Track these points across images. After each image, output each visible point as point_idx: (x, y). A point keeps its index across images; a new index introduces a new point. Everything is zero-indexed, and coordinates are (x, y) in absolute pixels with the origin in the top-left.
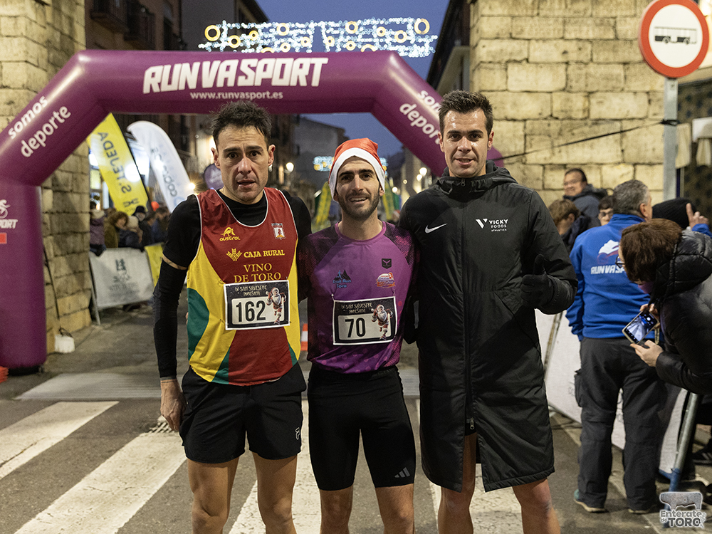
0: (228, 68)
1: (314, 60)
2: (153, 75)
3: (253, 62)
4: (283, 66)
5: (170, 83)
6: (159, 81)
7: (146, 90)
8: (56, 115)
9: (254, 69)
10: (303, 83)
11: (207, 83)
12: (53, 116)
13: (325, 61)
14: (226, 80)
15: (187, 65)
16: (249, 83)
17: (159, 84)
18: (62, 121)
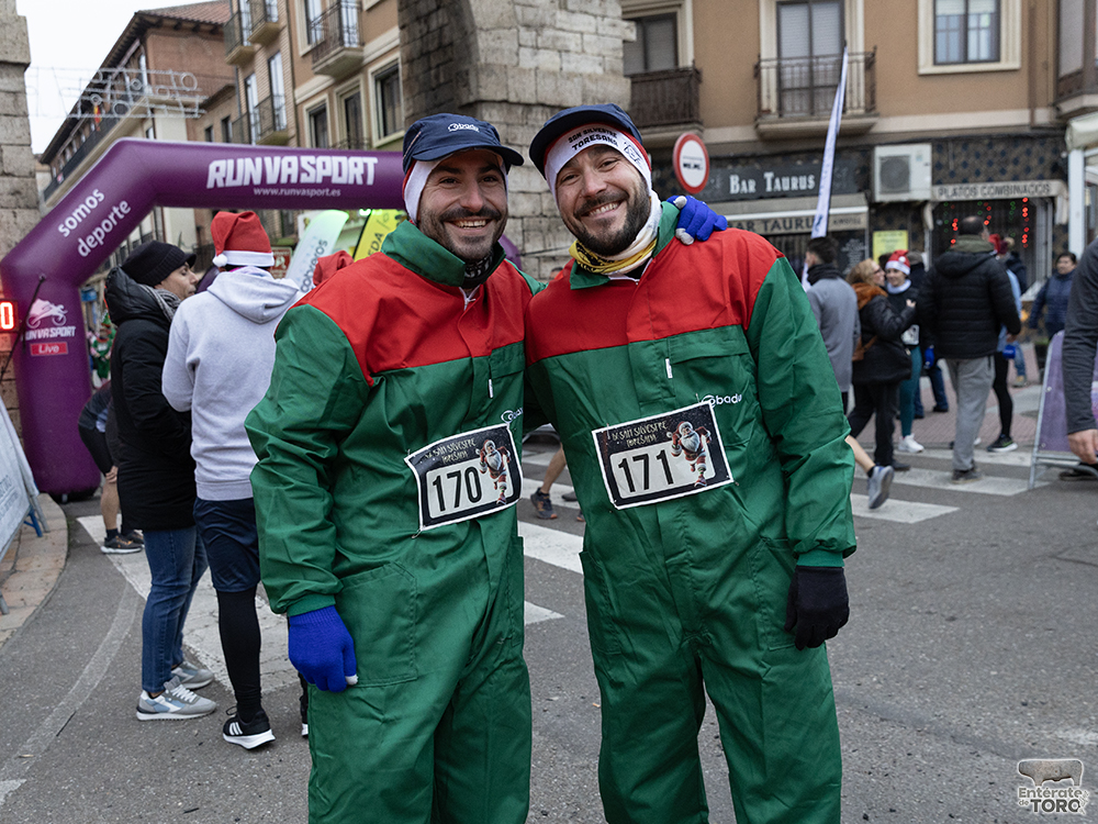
0: (290, 165)
1: (366, 160)
2: (218, 170)
3: (311, 159)
4: (340, 164)
5: (235, 178)
6: (224, 175)
7: (210, 185)
8: (116, 210)
9: (314, 166)
10: (360, 181)
11: (271, 179)
12: (112, 211)
13: (375, 160)
14: (289, 176)
15: (249, 161)
16: (311, 180)
17: (224, 179)
18: (121, 217)
